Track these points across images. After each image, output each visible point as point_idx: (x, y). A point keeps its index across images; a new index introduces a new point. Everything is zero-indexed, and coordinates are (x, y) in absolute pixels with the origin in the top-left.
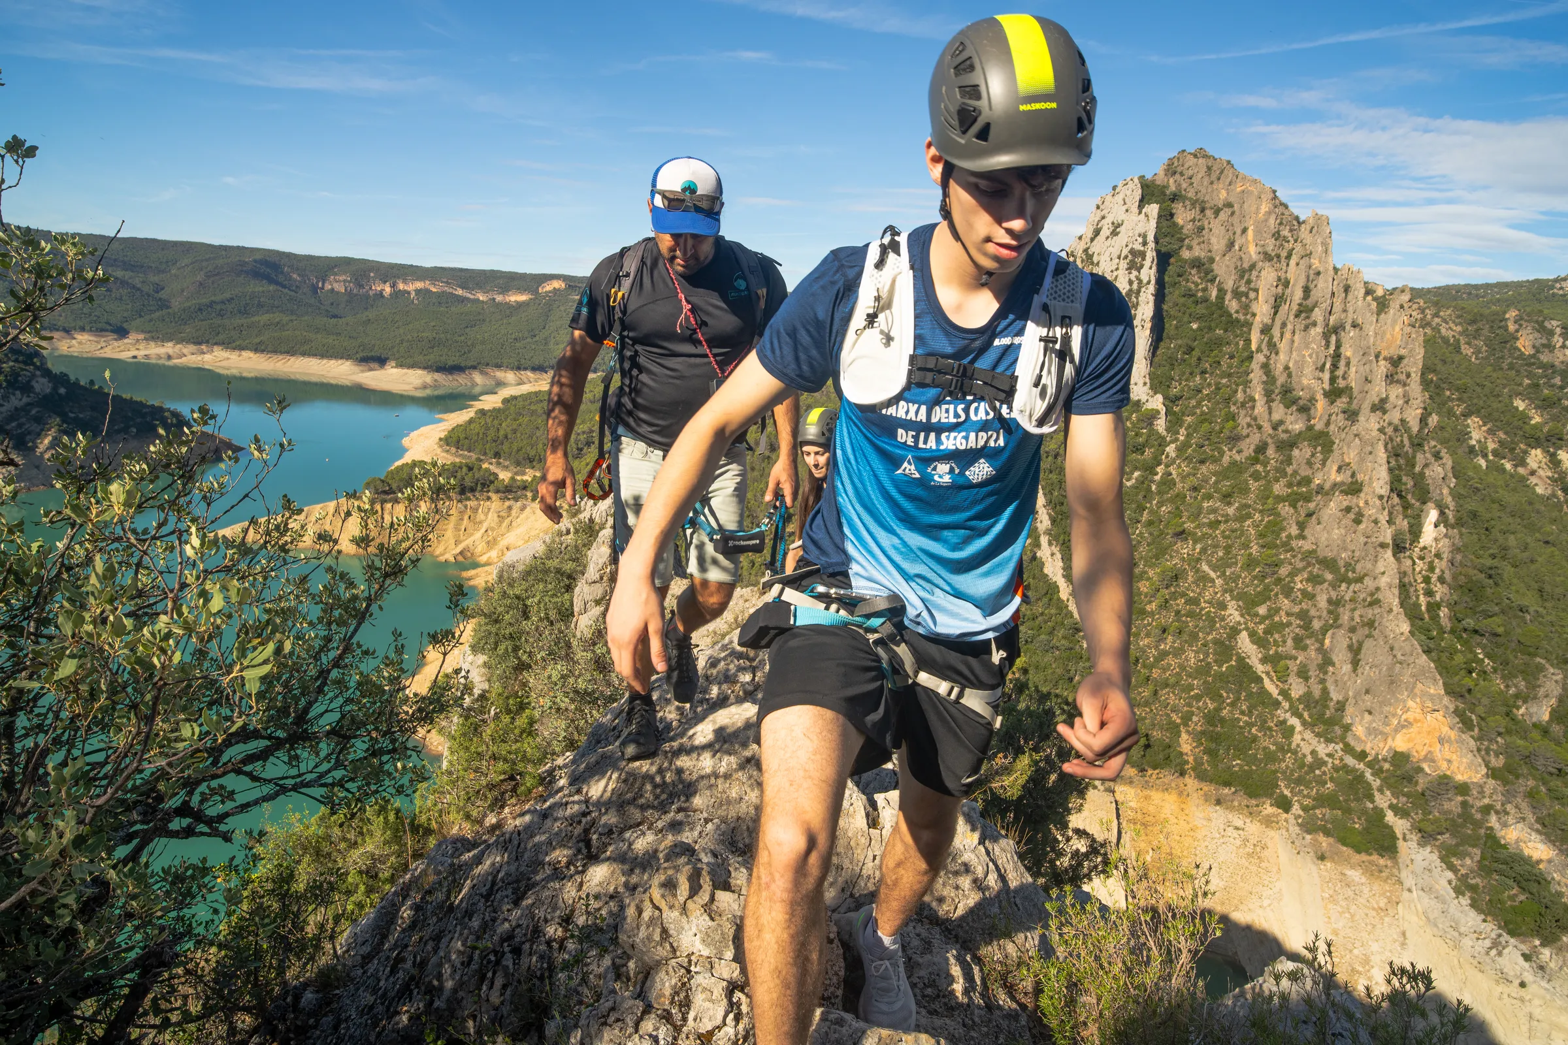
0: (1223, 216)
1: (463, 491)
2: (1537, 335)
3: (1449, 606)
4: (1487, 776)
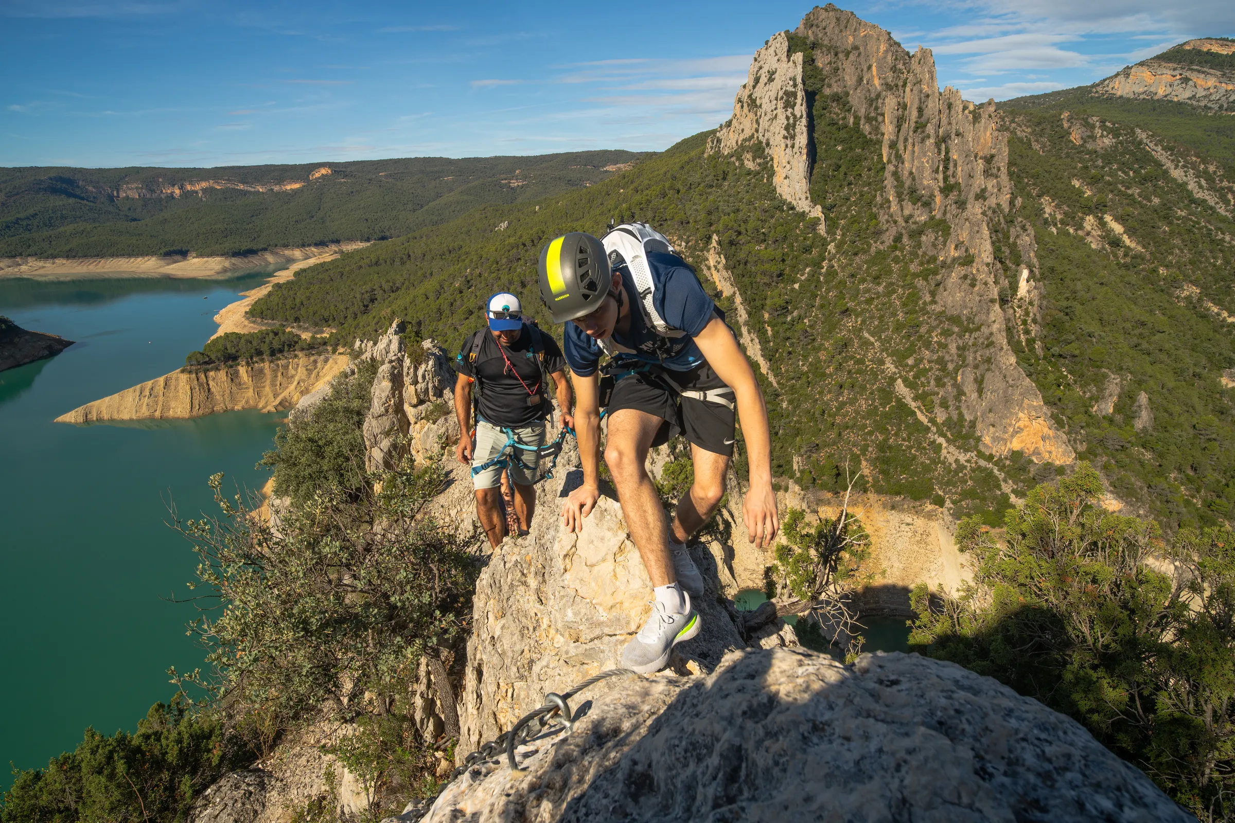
0: (852, 57)
1: (273, 353)
2: (1084, 129)
3: (1041, 339)
4: (1076, 458)
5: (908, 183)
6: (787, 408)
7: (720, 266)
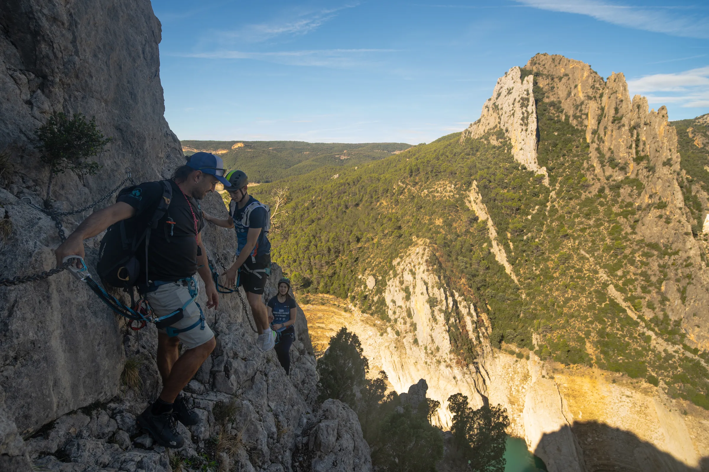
0: (564, 80)
2: (704, 138)
5: (608, 155)
6: (525, 299)
7: (478, 201)
